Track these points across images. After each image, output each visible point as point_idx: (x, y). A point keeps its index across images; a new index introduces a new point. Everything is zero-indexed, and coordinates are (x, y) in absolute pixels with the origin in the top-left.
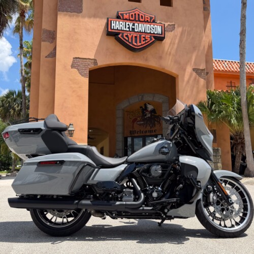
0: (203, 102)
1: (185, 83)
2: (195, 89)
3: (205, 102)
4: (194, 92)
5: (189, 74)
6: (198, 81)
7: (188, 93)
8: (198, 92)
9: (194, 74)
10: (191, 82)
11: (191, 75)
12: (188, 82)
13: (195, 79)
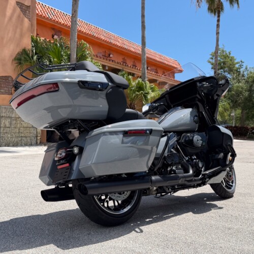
0: (27, 49)
1: (6, 20)
2: (18, 30)
3: (29, 50)
4: (17, 35)
5: (12, 8)
6: (22, 21)
7: (10, 35)
8: (22, 36)
9: (18, 10)
10: (14, 19)
11: (14, 11)
12: (11, 18)
13: (19, 16)
